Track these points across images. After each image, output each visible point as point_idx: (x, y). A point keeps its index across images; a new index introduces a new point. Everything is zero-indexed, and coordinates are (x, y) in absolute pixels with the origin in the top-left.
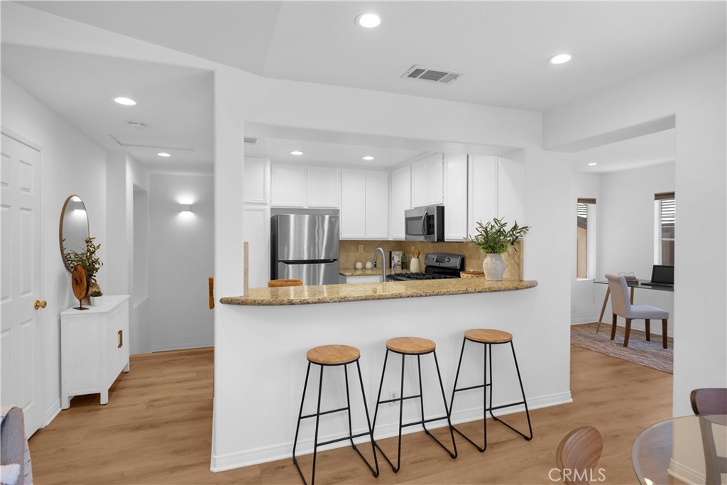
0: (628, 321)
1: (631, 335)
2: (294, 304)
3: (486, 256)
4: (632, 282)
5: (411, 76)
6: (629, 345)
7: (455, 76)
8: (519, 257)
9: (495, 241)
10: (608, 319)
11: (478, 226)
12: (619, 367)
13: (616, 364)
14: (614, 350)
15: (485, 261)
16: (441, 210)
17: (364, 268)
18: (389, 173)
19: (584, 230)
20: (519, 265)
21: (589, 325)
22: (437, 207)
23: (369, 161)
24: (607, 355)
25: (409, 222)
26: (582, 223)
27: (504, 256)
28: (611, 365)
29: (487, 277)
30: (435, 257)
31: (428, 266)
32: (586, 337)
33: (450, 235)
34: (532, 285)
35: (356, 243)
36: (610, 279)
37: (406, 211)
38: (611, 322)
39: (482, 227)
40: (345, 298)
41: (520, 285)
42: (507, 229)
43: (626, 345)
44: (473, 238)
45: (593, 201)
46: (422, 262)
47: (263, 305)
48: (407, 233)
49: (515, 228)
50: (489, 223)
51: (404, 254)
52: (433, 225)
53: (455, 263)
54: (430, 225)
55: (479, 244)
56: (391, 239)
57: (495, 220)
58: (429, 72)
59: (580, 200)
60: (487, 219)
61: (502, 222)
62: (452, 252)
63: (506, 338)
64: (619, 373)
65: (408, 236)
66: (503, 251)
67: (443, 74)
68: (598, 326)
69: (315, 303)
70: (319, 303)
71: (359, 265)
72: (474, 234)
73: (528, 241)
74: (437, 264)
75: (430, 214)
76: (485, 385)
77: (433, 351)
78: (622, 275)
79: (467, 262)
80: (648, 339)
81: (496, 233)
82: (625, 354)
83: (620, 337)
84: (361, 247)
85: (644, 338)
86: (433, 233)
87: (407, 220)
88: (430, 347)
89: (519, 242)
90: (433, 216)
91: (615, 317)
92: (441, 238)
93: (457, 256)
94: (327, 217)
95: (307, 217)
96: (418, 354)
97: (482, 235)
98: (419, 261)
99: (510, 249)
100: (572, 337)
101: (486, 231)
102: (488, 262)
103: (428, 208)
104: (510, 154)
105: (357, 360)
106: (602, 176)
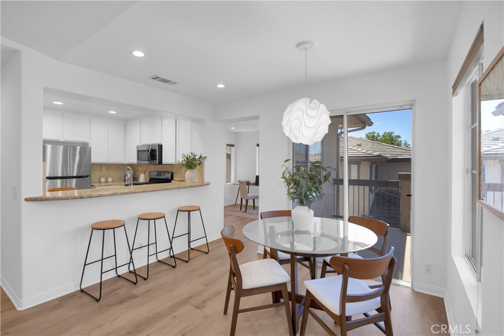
0: (247, 201)
1: (248, 208)
2: (83, 198)
3: (186, 171)
4: (248, 184)
5: (153, 78)
6: (247, 211)
7: (175, 83)
8: (202, 171)
9: (192, 163)
10: (239, 202)
11: (183, 156)
12: (243, 221)
13: (242, 220)
14: (241, 214)
15: (187, 173)
16: (160, 147)
17: (107, 181)
18: (125, 122)
19: (229, 160)
20: (202, 175)
21: (232, 206)
22: (159, 145)
23: (112, 114)
24: (238, 217)
25: (140, 153)
26: (229, 156)
27: (195, 170)
28: (240, 220)
29: (187, 182)
30: (156, 173)
31: (151, 179)
32: (230, 210)
33: (165, 160)
34: (208, 184)
35: (101, 166)
36: (239, 182)
37: (137, 146)
38: (240, 203)
39: (185, 156)
40: (115, 193)
41: (203, 184)
42: (197, 157)
43: (246, 212)
44: (181, 162)
45: (233, 146)
46: (147, 176)
47: (62, 199)
48: (138, 159)
49: (201, 157)
50: (188, 155)
51: (134, 172)
52: (156, 155)
53: (168, 176)
54: (153, 155)
55: (183, 165)
56: (126, 163)
57: (192, 153)
58: (163, 79)
59: (228, 145)
60: (188, 153)
61: (195, 154)
62: (166, 170)
63: (198, 208)
64: (243, 222)
65: (139, 161)
66: (195, 168)
67: (170, 81)
68: (235, 205)
69: (97, 196)
70: (99, 196)
71: (103, 180)
72: (180, 159)
73: (206, 163)
74: (157, 177)
75: (153, 149)
76: (188, 233)
77: (164, 217)
78: (245, 180)
79: (174, 175)
80: (254, 208)
81: (192, 159)
82: (245, 215)
83: (244, 209)
84: (104, 168)
85: (253, 208)
86: (156, 159)
87: (138, 151)
88: (162, 215)
89: (202, 164)
90: (156, 150)
91: (242, 199)
92: (160, 162)
93: (169, 172)
94: (78, 148)
95: (62, 147)
96: (155, 219)
97: (185, 160)
98: (145, 176)
99: (198, 167)
100: (224, 211)
101: (187, 158)
102: (189, 173)
103: (153, 145)
104: (198, 121)
105: (124, 225)
106: (237, 134)
